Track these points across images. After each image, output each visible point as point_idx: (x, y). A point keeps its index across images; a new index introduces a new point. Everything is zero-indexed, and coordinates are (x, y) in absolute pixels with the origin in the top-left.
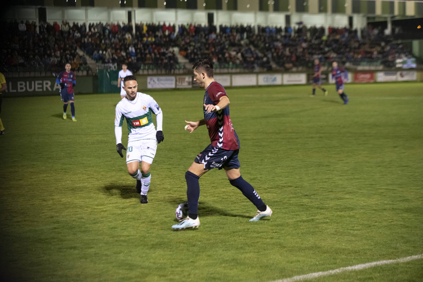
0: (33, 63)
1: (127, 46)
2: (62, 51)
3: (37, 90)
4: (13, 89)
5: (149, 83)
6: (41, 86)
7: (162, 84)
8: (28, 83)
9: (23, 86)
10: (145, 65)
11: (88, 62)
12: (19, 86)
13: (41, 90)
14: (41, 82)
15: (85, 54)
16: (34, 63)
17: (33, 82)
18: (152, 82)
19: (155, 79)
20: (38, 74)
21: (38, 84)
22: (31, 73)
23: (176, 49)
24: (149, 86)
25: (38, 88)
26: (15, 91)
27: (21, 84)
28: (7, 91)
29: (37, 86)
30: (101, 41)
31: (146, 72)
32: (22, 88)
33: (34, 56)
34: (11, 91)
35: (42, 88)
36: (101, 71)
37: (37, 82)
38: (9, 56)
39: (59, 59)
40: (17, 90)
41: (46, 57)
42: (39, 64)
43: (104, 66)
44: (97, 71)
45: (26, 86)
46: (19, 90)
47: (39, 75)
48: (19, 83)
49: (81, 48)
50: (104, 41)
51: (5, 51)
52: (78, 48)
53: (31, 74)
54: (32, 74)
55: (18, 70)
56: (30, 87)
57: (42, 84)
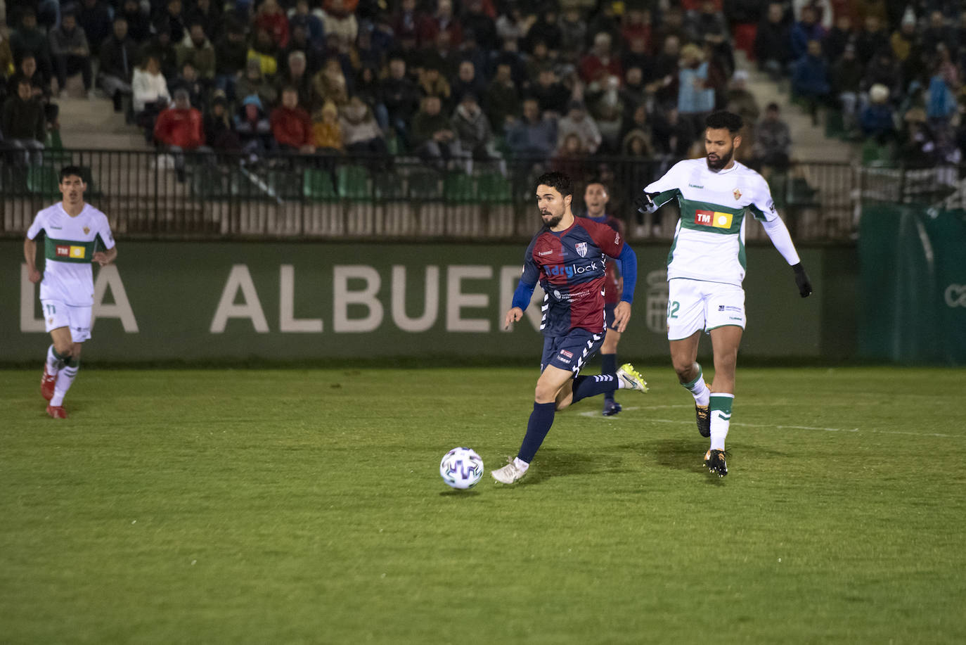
0: (435, 150)
2: (635, 74)
3: (455, 324)
4: (299, 314)
6: (481, 300)
8: (399, 276)
9: (366, 297)
11: (797, 153)
12: (342, 297)
13: (482, 326)
14: (484, 272)
15: (782, 100)
16: (444, 147)
17: (432, 274)
20: (465, 223)
21: (468, 286)
22: (424, 211)
25: (466, 313)
26: (315, 326)
27: (356, 285)
28: (261, 325)
29: (457, 300)
32: (357, 311)
33: (449, 105)
34: (288, 323)
35: (492, 312)
36: (879, 216)
37: (457, 274)
38: (290, 98)
39: (614, 127)
40: (328, 318)
41: (530, 106)
42: (480, 157)
43: (904, 179)
44: (858, 212)
45: (384, 296)
46: (342, 324)
47: (476, 227)
48: (341, 275)
49: (759, 56)
51: (268, 64)
52: (740, 57)
53: (423, 218)
54: (432, 220)
55: (342, 192)
56: (415, 308)
57: (490, 287)
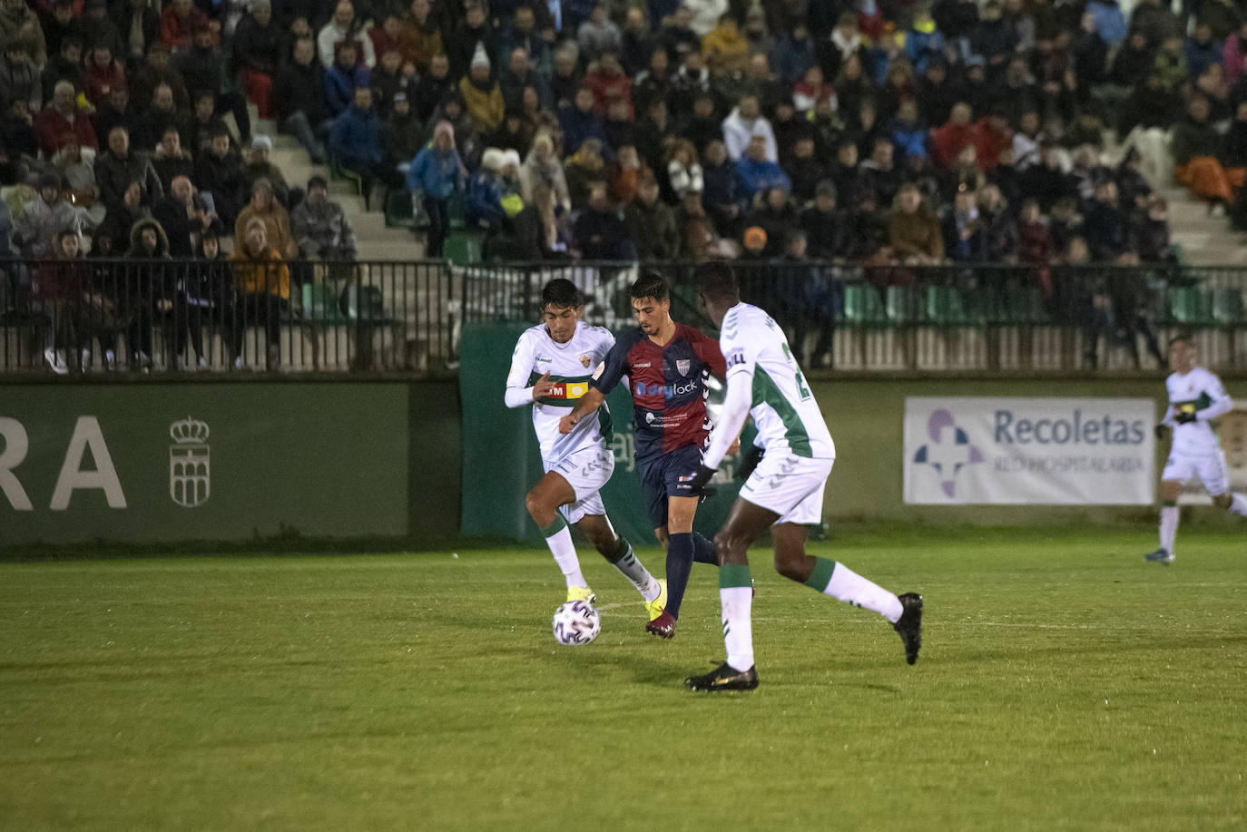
1: (704, 108)
5: (921, 456)
7: (1037, 466)
10: (878, 281)
18: (946, 450)
19: (976, 415)
23: (1153, 142)
24: (921, 488)
30: (461, 61)
31: (884, 356)
50: (491, 53)
